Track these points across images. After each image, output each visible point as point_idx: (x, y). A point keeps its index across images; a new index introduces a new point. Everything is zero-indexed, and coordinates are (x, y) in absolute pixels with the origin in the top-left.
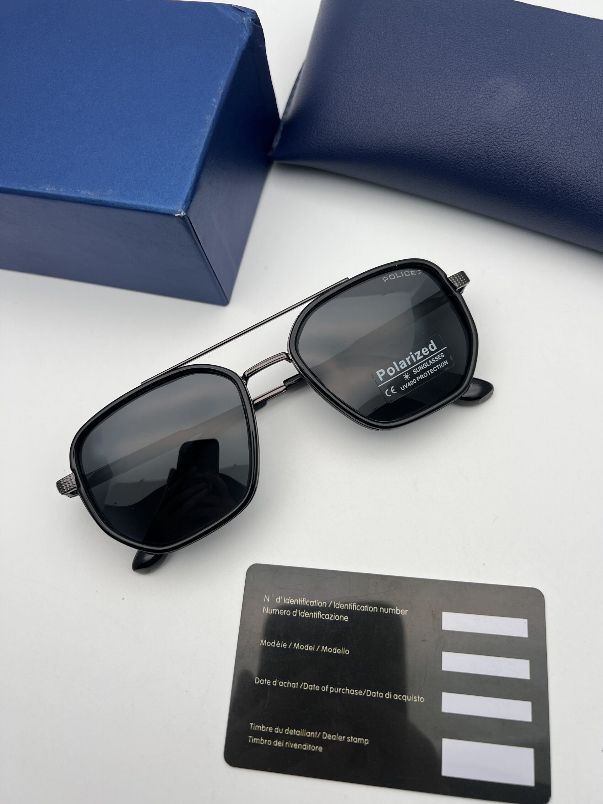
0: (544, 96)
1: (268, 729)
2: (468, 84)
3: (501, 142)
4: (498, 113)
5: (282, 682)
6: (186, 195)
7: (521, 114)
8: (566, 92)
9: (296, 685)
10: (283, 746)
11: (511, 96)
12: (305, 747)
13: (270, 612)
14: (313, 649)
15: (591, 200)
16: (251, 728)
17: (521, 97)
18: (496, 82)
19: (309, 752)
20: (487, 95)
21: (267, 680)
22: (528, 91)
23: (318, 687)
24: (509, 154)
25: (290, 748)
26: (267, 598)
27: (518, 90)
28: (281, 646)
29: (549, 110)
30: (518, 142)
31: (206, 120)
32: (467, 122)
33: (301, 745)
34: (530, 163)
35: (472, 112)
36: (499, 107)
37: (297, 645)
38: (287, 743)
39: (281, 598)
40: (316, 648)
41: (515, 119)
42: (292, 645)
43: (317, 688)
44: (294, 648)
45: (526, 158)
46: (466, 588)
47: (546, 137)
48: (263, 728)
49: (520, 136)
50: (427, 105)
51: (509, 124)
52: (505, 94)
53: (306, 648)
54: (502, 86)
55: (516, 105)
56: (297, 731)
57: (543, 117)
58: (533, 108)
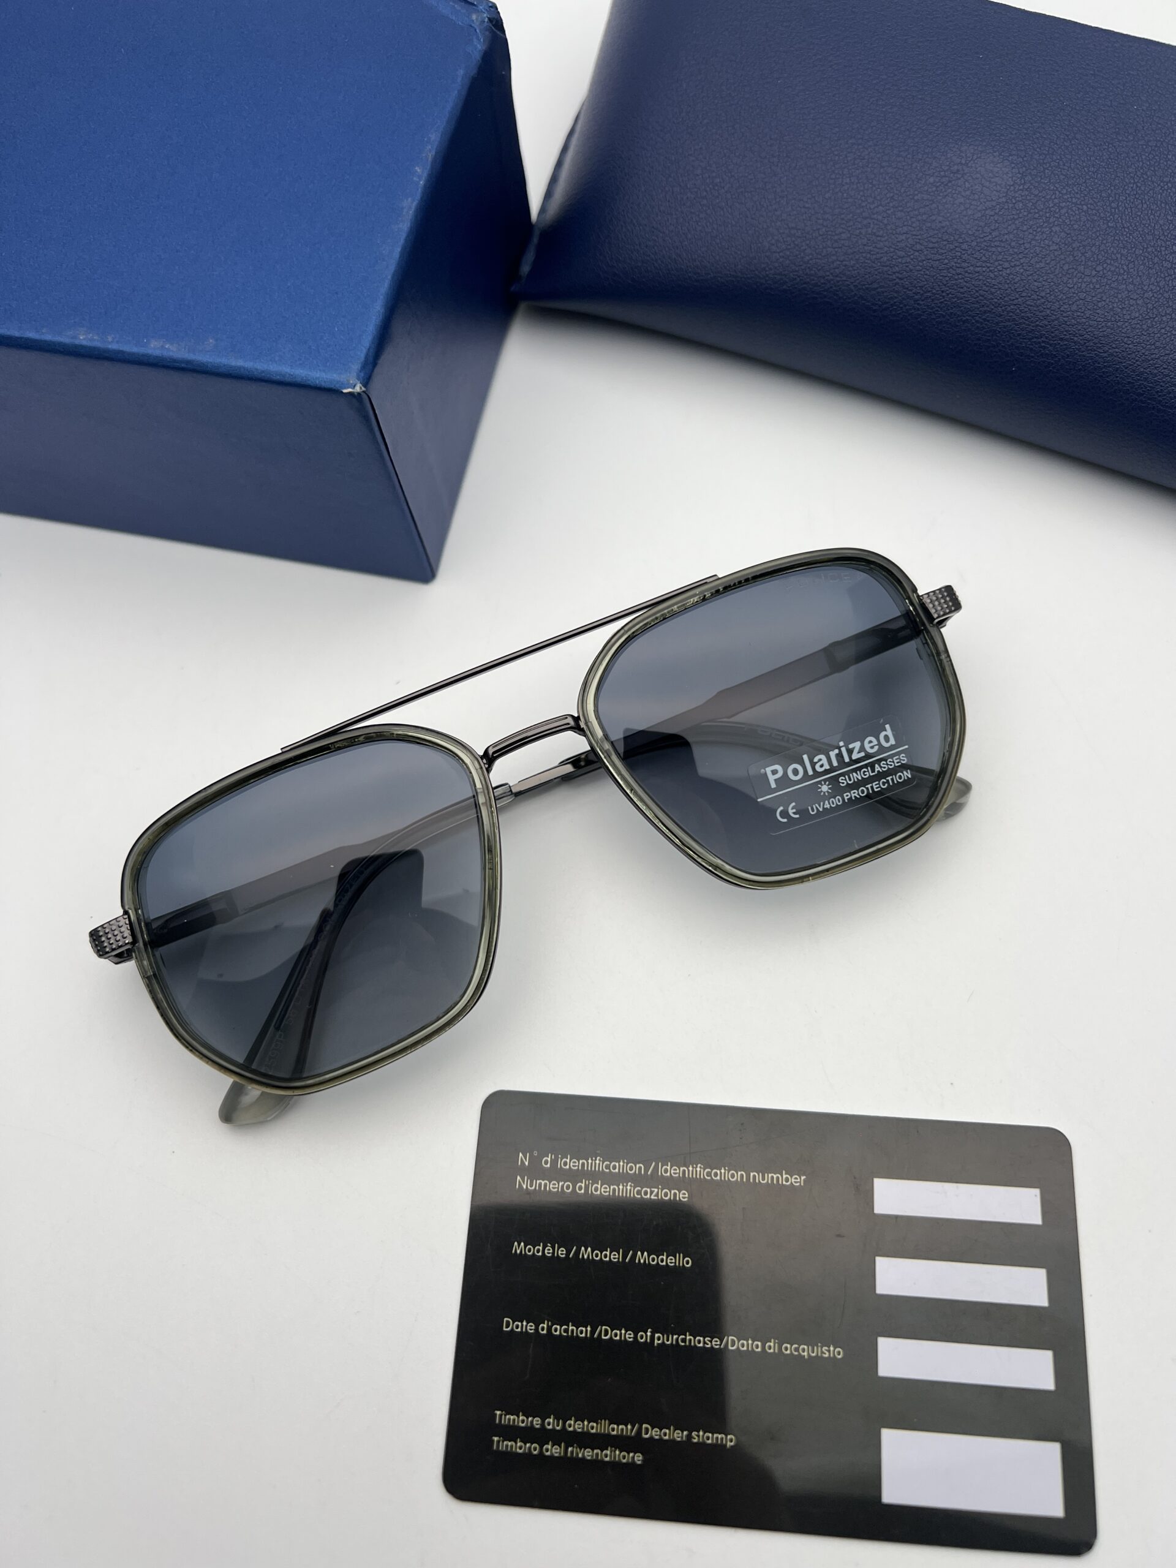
0: (1052, 181)
1: (532, 1422)
2: (907, 155)
3: (972, 268)
4: (965, 212)
5: (558, 1327)
6: (365, 351)
7: (1008, 215)
8: (1093, 175)
9: (587, 1331)
10: (562, 1454)
11: (990, 181)
12: (608, 1455)
13: (531, 1186)
14: (619, 1258)
15: (1142, 381)
16: (497, 1421)
17: (1008, 183)
18: (962, 154)
19: (615, 1465)
20: (944, 180)
21: (528, 1323)
22: (1021, 172)
23: (630, 1334)
24: (987, 292)
25: (577, 1459)
26: (524, 1159)
27: (1003, 169)
28: (553, 1253)
29: (1062, 208)
30: (1003, 268)
31: (402, 208)
32: (905, 228)
33: (599, 1451)
34: (1027, 309)
35: (915, 210)
36: (968, 201)
37: (586, 1250)
38: (570, 1449)
39: (553, 1157)
40: (625, 1256)
41: (997, 225)
42: (576, 1250)
43: (629, 1336)
44: (581, 1257)
45: (1017, 299)
46: (918, 1132)
47: (1058, 259)
48: (521, 1421)
49: (1007, 257)
50: (827, 196)
51: (985, 235)
52: (978, 175)
53: (606, 1256)
54: (972, 162)
55: (1000, 198)
56: (591, 1424)
57: (1050, 221)
58: (1031, 204)
